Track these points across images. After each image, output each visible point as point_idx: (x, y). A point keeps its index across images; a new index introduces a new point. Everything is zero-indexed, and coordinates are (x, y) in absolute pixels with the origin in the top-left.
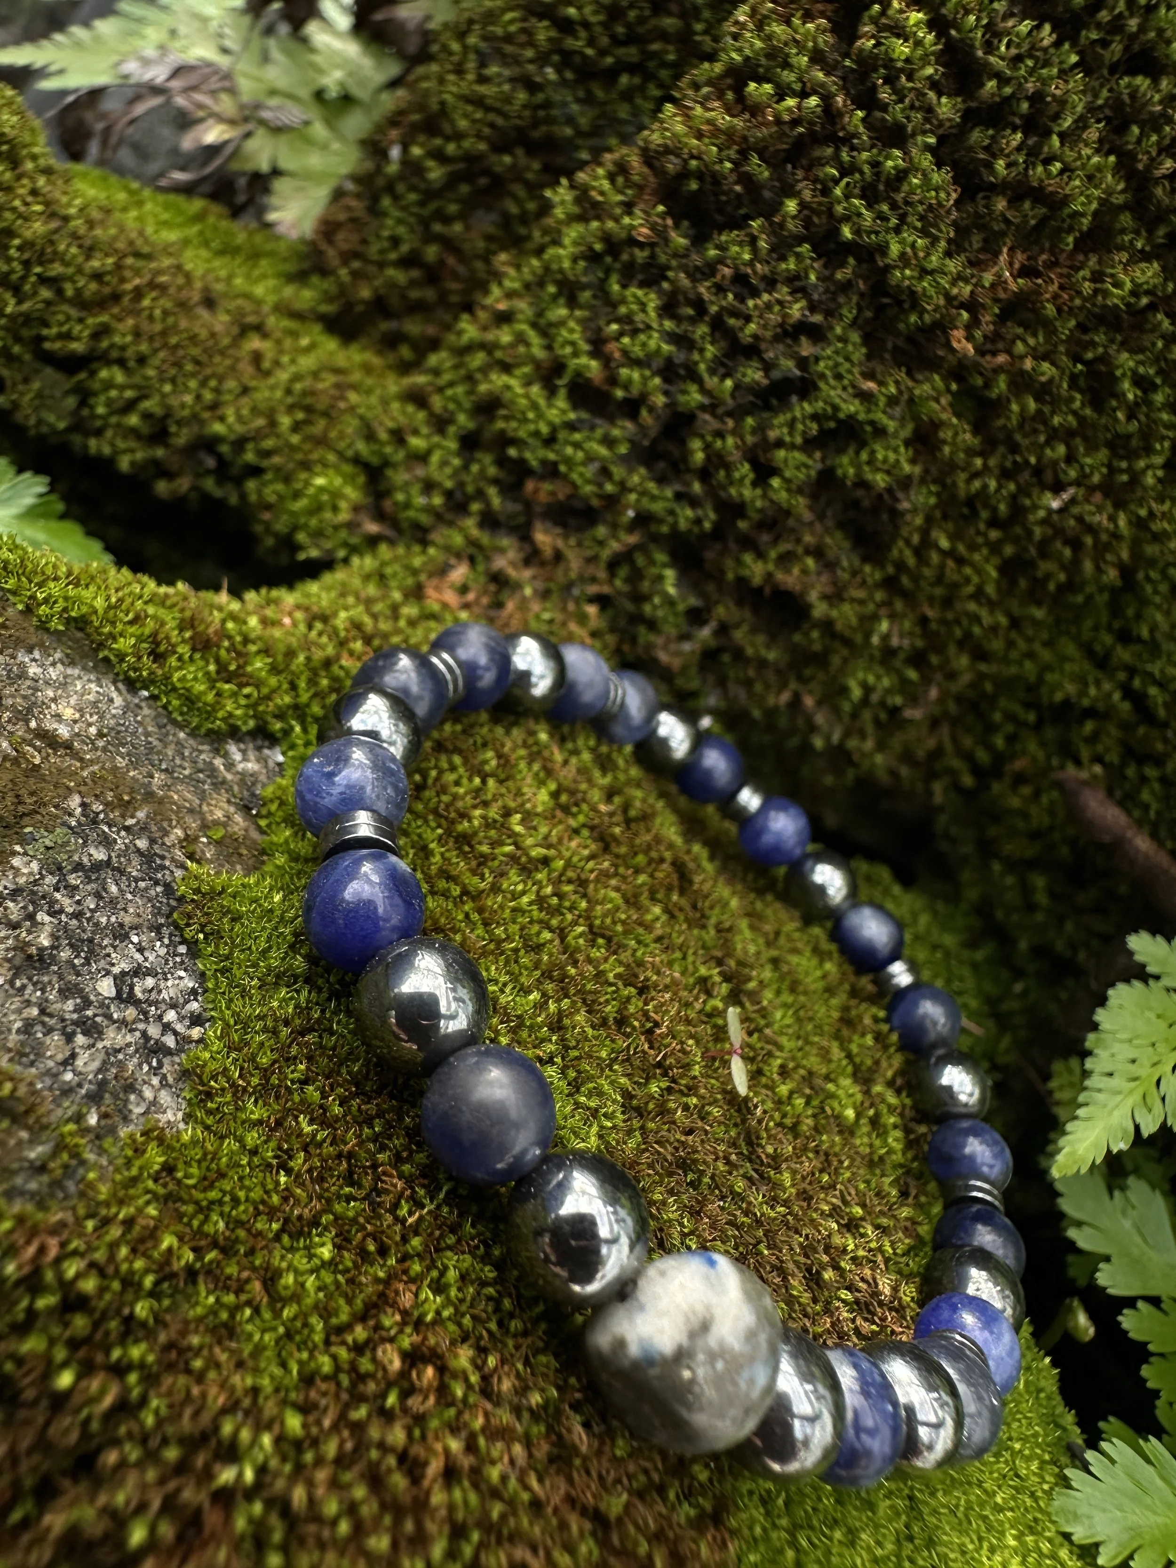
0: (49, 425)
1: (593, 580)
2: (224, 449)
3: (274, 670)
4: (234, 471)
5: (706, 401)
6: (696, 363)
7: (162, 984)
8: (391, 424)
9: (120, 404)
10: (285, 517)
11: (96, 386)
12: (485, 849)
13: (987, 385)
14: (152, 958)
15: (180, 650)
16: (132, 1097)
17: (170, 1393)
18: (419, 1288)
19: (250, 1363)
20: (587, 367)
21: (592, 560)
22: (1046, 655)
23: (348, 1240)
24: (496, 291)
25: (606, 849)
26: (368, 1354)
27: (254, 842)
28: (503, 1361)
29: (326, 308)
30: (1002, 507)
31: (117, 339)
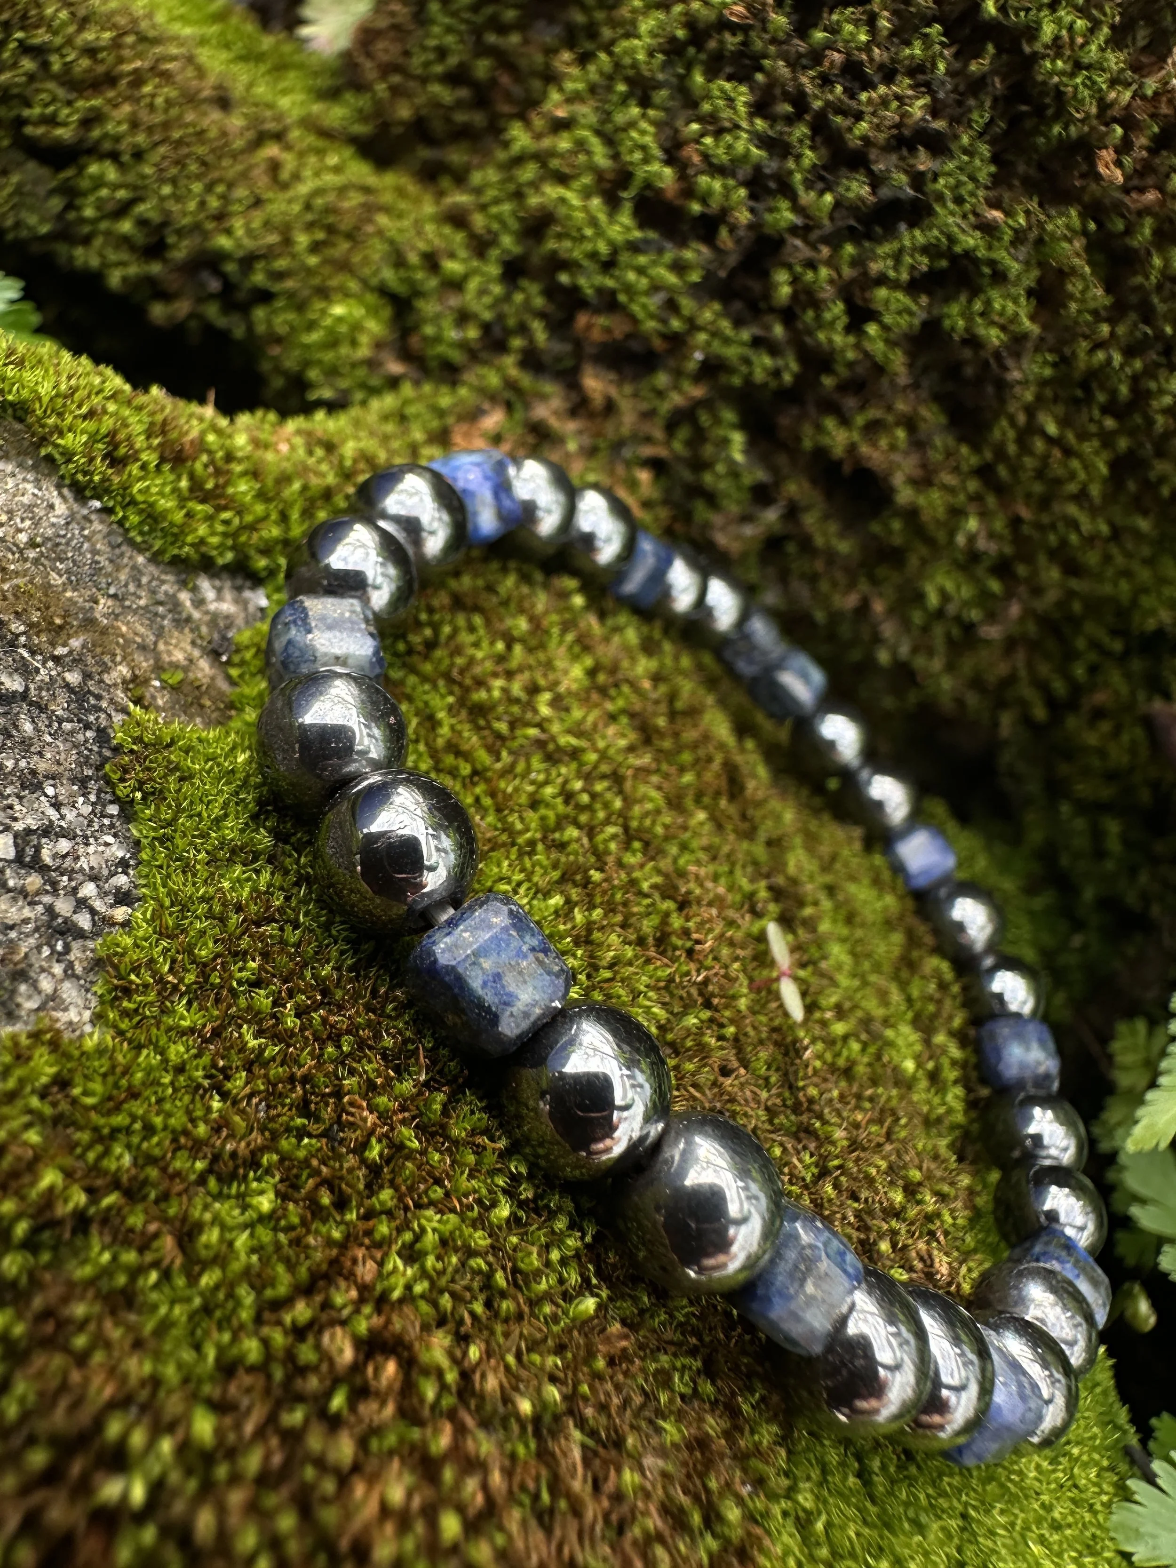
0: (30, 228)
1: (648, 440)
2: (230, 268)
3: (262, 496)
4: (241, 296)
5: (798, 220)
6: (791, 173)
7: (81, 850)
8: (422, 245)
9: (110, 207)
10: (297, 353)
11: (85, 184)
12: (502, 727)
13: (1129, 231)
14: (70, 815)
15: (144, 456)
16: (23, 988)
17: (40, 1374)
18: (386, 1255)
19: (152, 1344)
20: (659, 175)
21: (648, 415)
22: (1144, 575)
23: (296, 1187)
24: (555, 96)
25: (647, 741)
26: (311, 1340)
27: (222, 694)
28: (489, 1353)
29: (360, 129)
30: (1124, 390)
31: (110, 127)
